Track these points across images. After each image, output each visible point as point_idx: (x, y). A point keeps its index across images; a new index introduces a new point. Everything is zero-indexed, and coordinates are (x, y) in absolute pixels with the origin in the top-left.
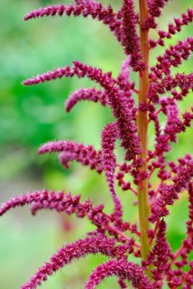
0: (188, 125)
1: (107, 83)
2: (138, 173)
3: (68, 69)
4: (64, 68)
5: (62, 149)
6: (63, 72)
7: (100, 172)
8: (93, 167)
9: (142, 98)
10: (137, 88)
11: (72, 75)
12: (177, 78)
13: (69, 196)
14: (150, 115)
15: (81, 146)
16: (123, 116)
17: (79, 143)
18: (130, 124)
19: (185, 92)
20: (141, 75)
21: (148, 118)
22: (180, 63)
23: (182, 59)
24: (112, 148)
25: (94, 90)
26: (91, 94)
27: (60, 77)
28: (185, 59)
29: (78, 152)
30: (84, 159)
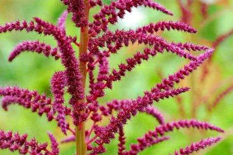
0: (123, 75)
1: (62, 37)
2: (79, 115)
3: (18, 23)
4: (14, 23)
5: (9, 94)
6: (14, 26)
7: (40, 114)
8: (34, 110)
9: (83, 50)
10: (78, 41)
11: (22, 29)
12: (116, 34)
13: (17, 135)
14: (88, 65)
15: (27, 91)
16: (72, 65)
17: (25, 89)
18: (77, 73)
19: (118, 46)
20: (82, 31)
21: (87, 68)
22: (116, 21)
23: (118, 17)
24: (62, 94)
25: (38, 43)
26: (35, 46)
27: (10, 30)
28: (121, 17)
29: (24, 97)
30: (27, 103)
